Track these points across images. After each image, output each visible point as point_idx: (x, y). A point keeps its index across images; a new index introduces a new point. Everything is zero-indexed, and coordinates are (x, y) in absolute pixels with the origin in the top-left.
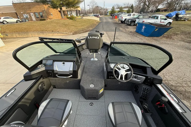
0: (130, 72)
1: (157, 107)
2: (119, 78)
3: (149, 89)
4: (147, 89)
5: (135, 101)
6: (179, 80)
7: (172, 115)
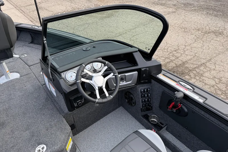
0: (112, 74)
1: (172, 111)
2: (98, 96)
3: (149, 90)
4: (146, 90)
5: (137, 121)
6: (165, 53)
7: (194, 113)
